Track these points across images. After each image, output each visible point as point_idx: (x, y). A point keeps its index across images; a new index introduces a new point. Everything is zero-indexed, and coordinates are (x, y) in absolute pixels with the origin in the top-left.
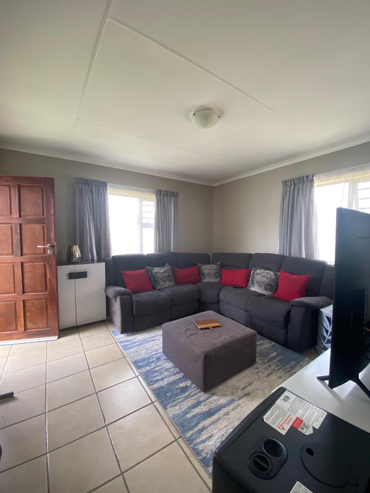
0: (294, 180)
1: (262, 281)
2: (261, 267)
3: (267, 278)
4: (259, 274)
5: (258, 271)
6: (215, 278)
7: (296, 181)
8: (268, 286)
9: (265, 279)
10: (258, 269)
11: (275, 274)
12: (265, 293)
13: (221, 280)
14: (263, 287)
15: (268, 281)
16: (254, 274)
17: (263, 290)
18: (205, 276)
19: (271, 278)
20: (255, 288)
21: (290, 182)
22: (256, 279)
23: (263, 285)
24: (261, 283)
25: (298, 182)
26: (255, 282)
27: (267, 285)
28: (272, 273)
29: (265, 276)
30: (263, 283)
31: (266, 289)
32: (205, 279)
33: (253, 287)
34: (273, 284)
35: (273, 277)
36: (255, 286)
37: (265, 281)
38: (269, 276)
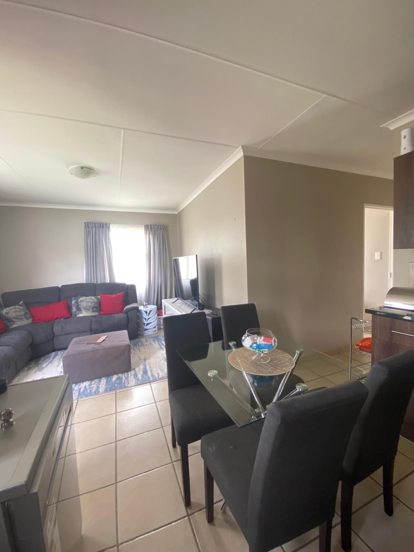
0: (95, 224)
1: (89, 306)
2: (82, 296)
3: (92, 303)
4: (83, 301)
5: (81, 299)
6: (27, 320)
7: (97, 225)
8: (94, 309)
9: (90, 304)
10: (80, 297)
11: (96, 298)
12: (94, 314)
13: (33, 320)
14: (91, 310)
15: (93, 304)
16: (78, 302)
17: (91, 312)
18: (13, 321)
19: (94, 302)
20: (84, 314)
21: (91, 225)
22: (82, 306)
23: (91, 308)
24: (88, 308)
25: (99, 226)
26: (82, 309)
27: (93, 307)
28: (93, 298)
29: (89, 302)
30: (89, 307)
31: (93, 311)
32: (14, 324)
33: (81, 313)
34: (98, 306)
35: (96, 300)
36: (82, 312)
37: (91, 305)
38: (92, 301)
